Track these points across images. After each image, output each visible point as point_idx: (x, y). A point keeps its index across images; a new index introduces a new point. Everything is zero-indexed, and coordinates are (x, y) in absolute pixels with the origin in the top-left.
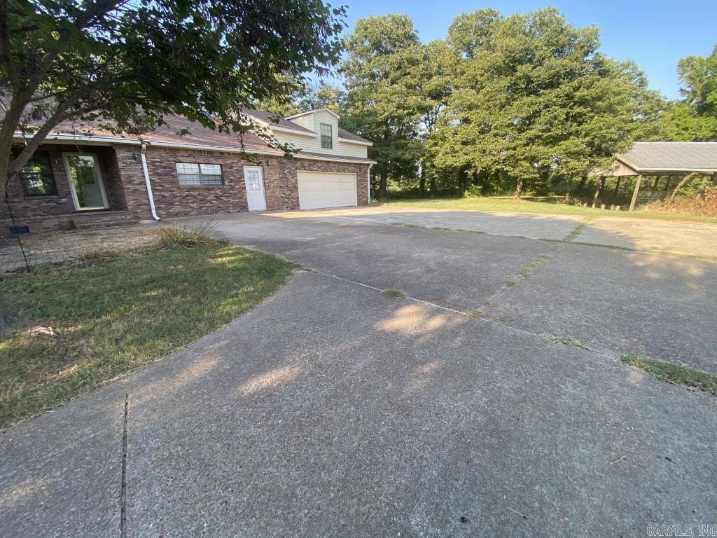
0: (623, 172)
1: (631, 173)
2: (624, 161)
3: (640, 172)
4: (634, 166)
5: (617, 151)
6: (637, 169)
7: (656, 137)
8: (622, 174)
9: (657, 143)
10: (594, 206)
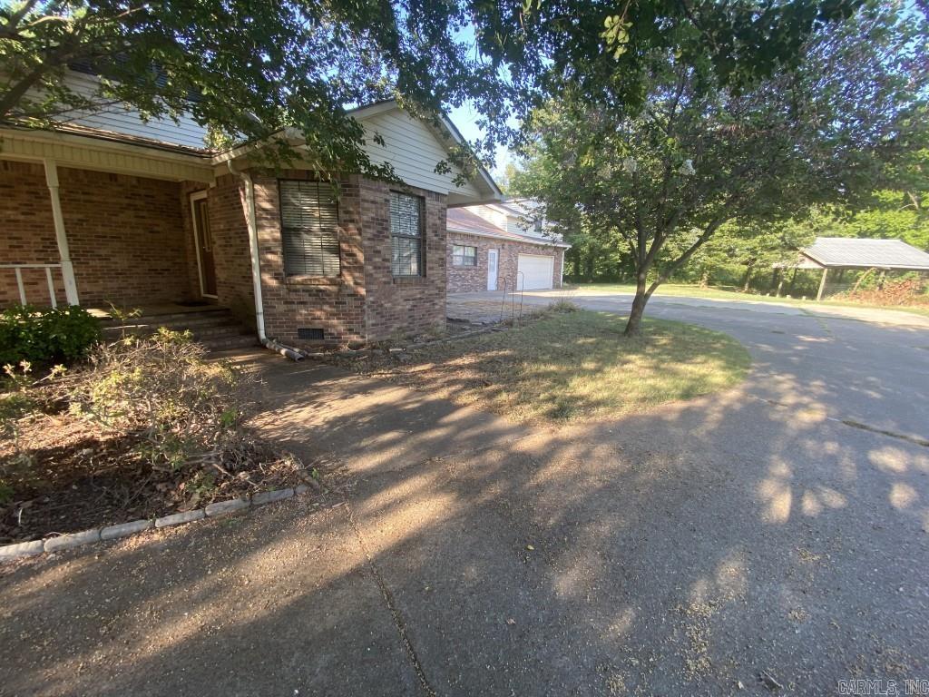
0: (808, 265)
1: (817, 266)
2: (810, 255)
3: (826, 266)
4: (820, 261)
5: (802, 246)
6: (825, 263)
7: (830, 232)
8: (807, 267)
9: (832, 239)
10: (778, 296)
